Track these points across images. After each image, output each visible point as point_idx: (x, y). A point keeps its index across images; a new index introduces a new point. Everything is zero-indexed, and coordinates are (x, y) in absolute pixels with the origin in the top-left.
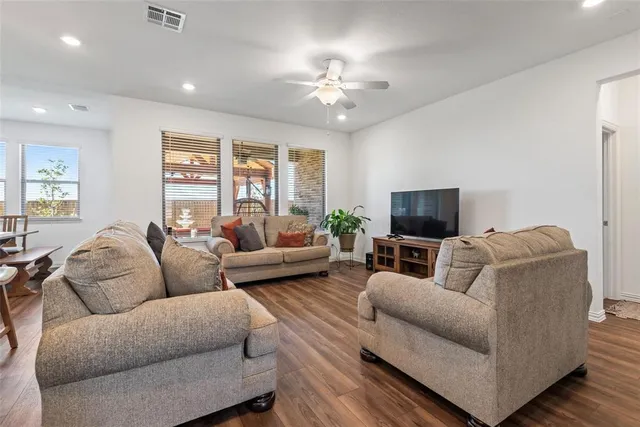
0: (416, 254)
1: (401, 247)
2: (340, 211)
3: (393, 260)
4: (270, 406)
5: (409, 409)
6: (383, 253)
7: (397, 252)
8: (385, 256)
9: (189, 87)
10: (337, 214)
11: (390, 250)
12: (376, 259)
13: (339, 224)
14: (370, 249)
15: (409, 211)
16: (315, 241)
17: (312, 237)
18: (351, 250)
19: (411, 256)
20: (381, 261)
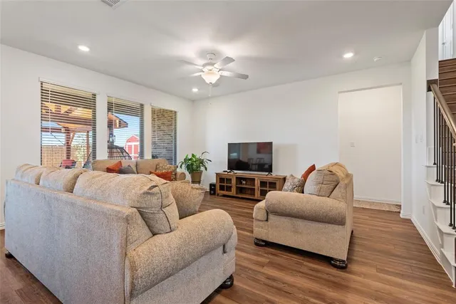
0: (244, 182)
1: (237, 178)
2: (193, 156)
3: (231, 187)
4: (232, 284)
5: (302, 264)
6: (224, 183)
7: (234, 181)
8: (225, 184)
9: (84, 49)
10: (190, 157)
11: (229, 180)
12: (218, 187)
13: (192, 164)
14: (214, 181)
15: (239, 156)
16: (178, 177)
17: (176, 174)
18: (199, 182)
19: (241, 183)
20: (222, 188)
